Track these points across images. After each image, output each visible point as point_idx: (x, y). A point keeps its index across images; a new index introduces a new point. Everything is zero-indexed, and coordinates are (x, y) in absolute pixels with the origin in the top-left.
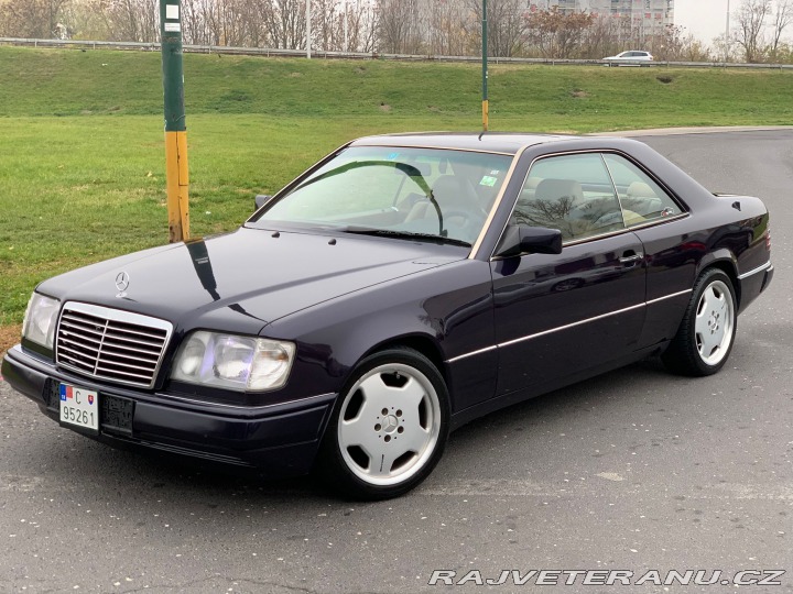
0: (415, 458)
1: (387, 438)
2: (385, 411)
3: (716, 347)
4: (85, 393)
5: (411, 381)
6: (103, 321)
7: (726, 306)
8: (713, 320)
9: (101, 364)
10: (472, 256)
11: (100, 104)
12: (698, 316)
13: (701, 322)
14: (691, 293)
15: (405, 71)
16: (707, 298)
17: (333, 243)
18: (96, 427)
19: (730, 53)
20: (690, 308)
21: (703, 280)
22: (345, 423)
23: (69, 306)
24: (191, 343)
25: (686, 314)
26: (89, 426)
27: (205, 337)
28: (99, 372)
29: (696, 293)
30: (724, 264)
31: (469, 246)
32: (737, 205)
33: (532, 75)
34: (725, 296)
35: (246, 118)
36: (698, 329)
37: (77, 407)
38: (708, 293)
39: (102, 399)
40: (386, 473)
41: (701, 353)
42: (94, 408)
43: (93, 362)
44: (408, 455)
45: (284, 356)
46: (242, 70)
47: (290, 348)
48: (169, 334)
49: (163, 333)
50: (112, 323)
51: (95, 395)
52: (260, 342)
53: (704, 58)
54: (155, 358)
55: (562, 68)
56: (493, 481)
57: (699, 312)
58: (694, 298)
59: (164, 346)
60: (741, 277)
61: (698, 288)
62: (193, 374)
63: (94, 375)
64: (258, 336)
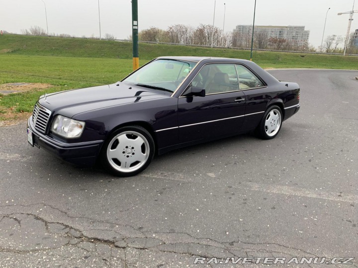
0: (140, 164)
1: (128, 156)
2: (127, 147)
3: (273, 131)
4: (30, 133)
5: (139, 137)
7: (278, 118)
8: (273, 122)
10: (172, 96)
12: (266, 121)
13: (267, 122)
14: (265, 113)
15: (235, 51)
16: (271, 115)
17: (130, 88)
18: (32, 144)
19: (322, 50)
20: (264, 117)
21: (269, 109)
22: (111, 150)
24: (56, 119)
25: (262, 119)
27: (59, 118)
28: (36, 126)
29: (266, 113)
30: (279, 104)
31: (173, 92)
32: (287, 85)
33: (268, 54)
34: (279, 114)
36: (266, 124)
38: (272, 113)
40: (128, 168)
41: (267, 132)
42: (32, 138)
44: (137, 163)
45: (81, 127)
48: (50, 115)
49: (48, 114)
51: (32, 134)
52: (72, 120)
53: (315, 51)
54: (46, 123)
55: (275, 52)
56: (170, 173)
57: (267, 119)
58: (265, 114)
59: (48, 120)
60: (285, 108)
61: (267, 111)
62: (56, 130)
64: (71, 118)
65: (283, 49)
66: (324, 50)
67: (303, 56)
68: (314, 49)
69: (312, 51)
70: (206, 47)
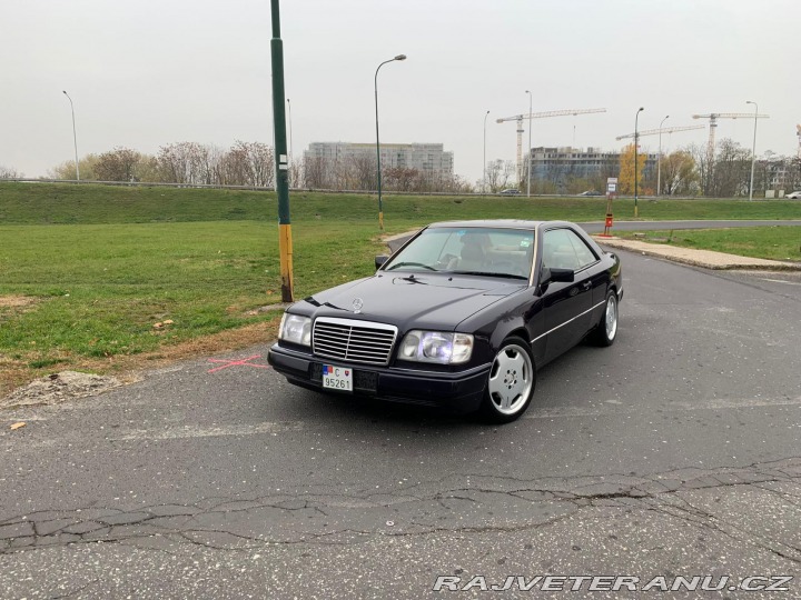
0: (522, 397)
1: (510, 387)
2: (508, 372)
3: (611, 331)
4: (342, 371)
5: (518, 354)
6: (348, 327)
7: (614, 309)
8: (611, 316)
9: (349, 352)
10: (530, 284)
11: (161, 216)
12: (606, 315)
17: (451, 280)
18: (351, 389)
19: (484, 189)
21: (608, 296)
22: (491, 379)
23: (319, 319)
24: (409, 337)
26: (346, 389)
27: (418, 334)
28: (348, 357)
31: (526, 279)
32: (613, 257)
33: (393, 200)
34: (614, 304)
35: (244, 223)
36: (607, 321)
37: (336, 378)
38: (609, 302)
39: (354, 372)
40: (509, 407)
41: (607, 334)
42: (350, 378)
43: (344, 352)
44: (519, 396)
45: (467, 343)
46: (240, 197)
47: (471, 338)
48: (396, 333)
49: (392, 332)
50: (354, 328)
51: (350, 371)
52: (456, 335)
53: (473, 191)
54: (389, 347)
55: (405, 196)
57: (607, 312)
58: (606, 304)
59: (394, 341)
60: (618, 293)
62: (412, 355)
63: (346, 359)
64: (454, 332)
65: (415, 190)
66: (489, 190)
67: (458, 202)
68: (471, 188)
69: (467, 190)
70: (259, 190)
